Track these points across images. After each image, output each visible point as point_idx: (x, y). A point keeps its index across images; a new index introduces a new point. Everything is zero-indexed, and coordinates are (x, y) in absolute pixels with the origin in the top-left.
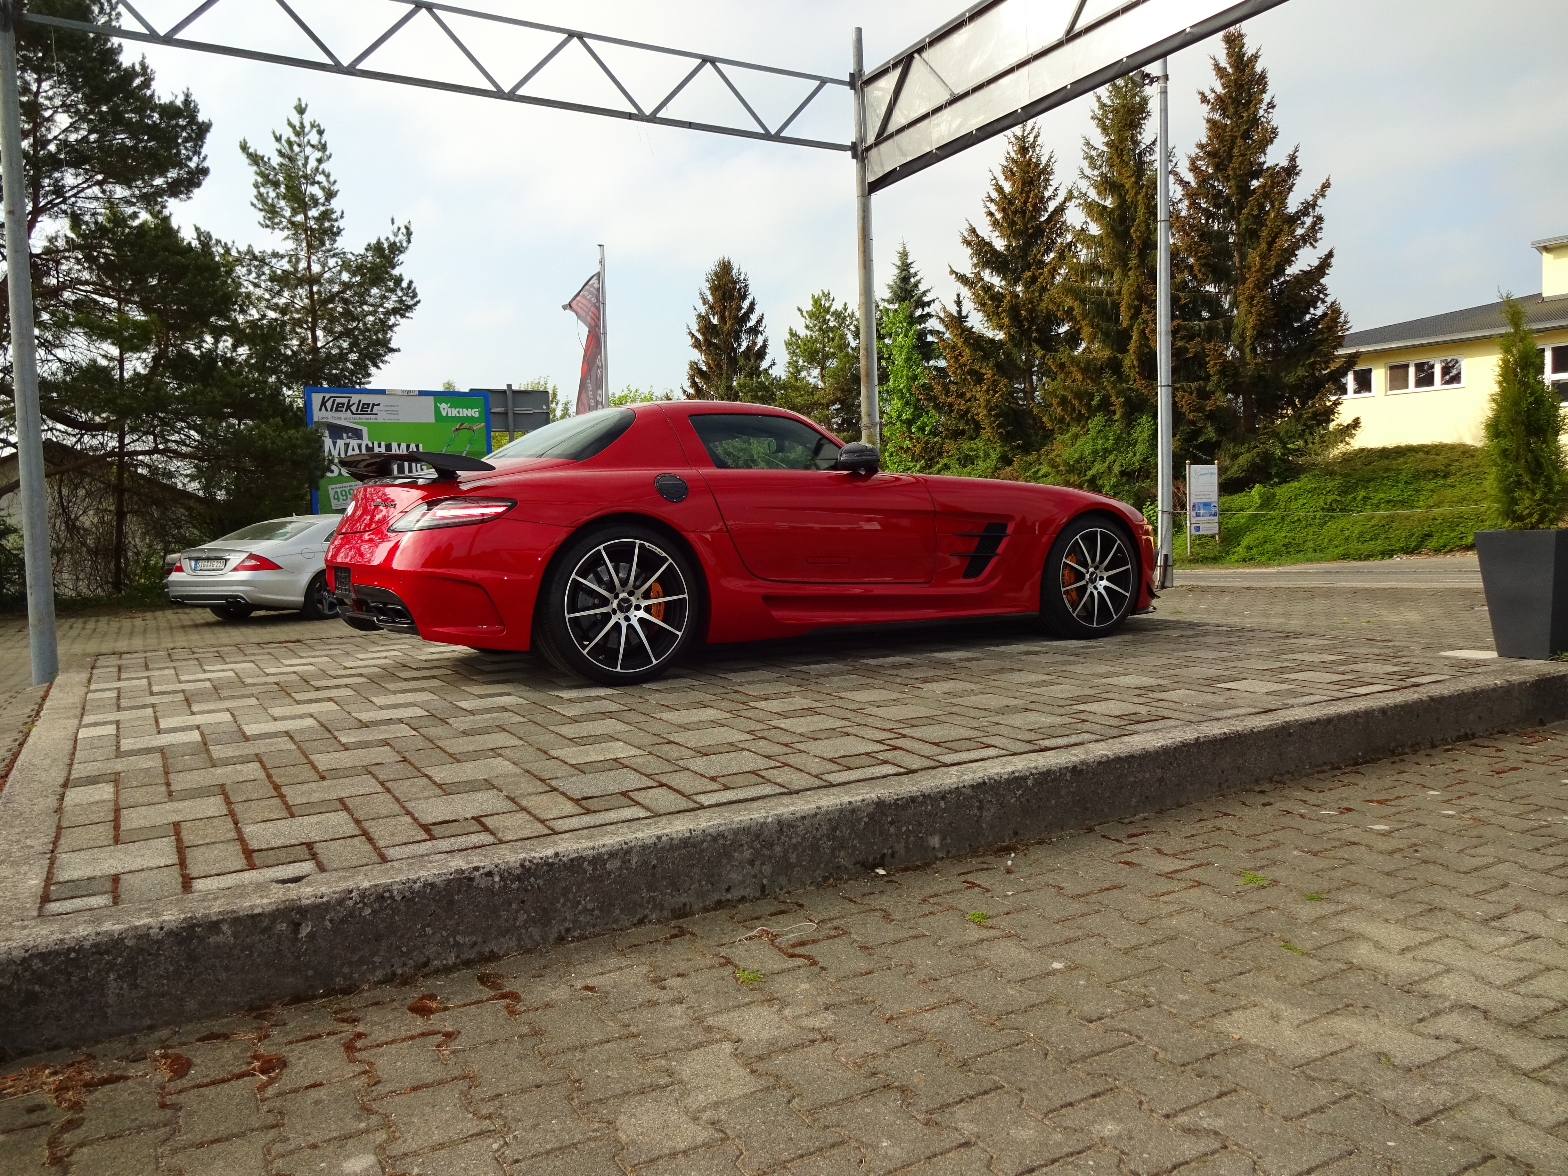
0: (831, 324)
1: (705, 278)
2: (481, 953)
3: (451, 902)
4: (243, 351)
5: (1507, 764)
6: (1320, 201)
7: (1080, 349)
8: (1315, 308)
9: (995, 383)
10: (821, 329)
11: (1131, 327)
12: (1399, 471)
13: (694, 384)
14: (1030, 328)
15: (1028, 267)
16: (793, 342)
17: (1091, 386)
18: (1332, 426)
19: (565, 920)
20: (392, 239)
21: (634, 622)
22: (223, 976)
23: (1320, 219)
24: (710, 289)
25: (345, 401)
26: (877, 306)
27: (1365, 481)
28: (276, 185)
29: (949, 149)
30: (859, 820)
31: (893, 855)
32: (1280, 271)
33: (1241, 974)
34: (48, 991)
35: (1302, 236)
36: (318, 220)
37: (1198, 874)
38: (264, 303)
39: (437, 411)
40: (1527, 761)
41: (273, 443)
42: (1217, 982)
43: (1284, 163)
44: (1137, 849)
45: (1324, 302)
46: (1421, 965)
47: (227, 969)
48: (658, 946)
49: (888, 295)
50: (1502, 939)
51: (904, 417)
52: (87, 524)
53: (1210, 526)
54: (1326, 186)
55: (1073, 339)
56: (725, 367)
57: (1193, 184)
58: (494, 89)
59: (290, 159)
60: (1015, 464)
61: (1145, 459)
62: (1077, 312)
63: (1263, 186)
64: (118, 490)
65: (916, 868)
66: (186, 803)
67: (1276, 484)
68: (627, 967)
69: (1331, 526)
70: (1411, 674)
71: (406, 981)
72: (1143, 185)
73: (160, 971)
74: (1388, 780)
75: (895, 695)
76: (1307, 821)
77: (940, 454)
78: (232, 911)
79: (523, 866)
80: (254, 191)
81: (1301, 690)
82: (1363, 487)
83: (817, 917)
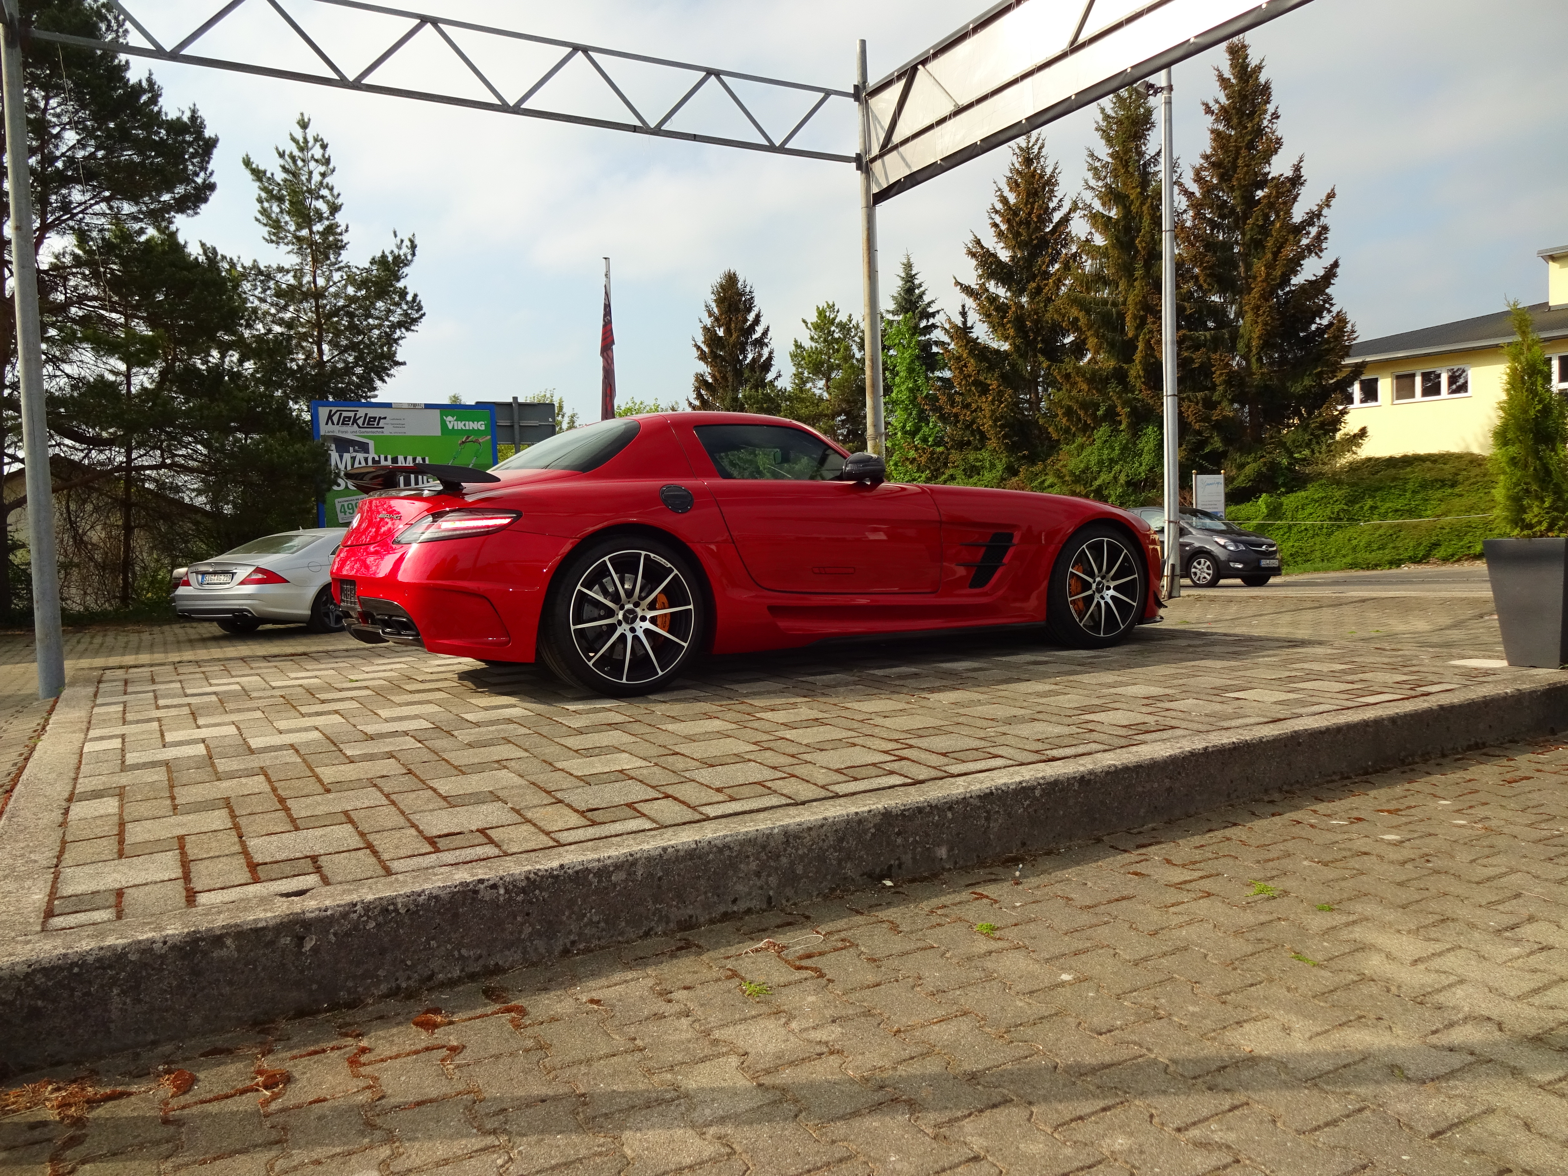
0: (836, 336)
2: (485, 967)
3: (456, 915)
4: (250, 365)
5: (1518, 773)
6: (1325, 212)
7: (1086, 360)
8: (1321, 318)
9: (1000, 394)
10: (825, 341)
11: (1136, 337)
12: (1406, 481)
13: (699, 396)
14: (1035, 339)
15: (1033, 277)
16: (799, 354)
17: (1096, 397)
18: (1338, 436)
19: (570, 932)
20: (396, 251)
21: (640, 633)
22: (227, 990)
23: (1325, 229)
24: (715, 301)
25: (352, 414)
26: (882, 317)
27: (1373, 490)
28: (280, 199)
29: (954, 161)
30: (865, 831)
31: (900, 866)
32: (1286, 281)
33: (1252, 985)
34: (50, 1006)
35: (1307, 246)
36: (323, 234)
37: (1207, 885)
38: (270, 318)
39: (444, 424)
40: (1538, 771)
41: (279, 457)
42: (1229, 993)
43: (1289, 173)
44: (1146, 860)
45: (1329, 311)
46: (1433, 976)
47: (230, 983)
48: (665, 959)
49: (892, 306)
50: (1516, 950)
51: (908, 428)
52: (95, 539)
54: (1331, 196)
55: (1078, 349)
56: (730, 379)
57: (1198, 194)
58: (499, 103)
59: (294, 175)
60: (1021, 474)
61: (1151, 470)
62: (1082, 322)
63: (1268, 197)
64: (126, 505)
65: (923, 879)
66: (191, 817)
67: (1283, 494)
68: (632, 980)
69: (1339, 535)
70: (1421, 683)
71: (411, 995)
72: (1148, 196)
73: (164, 986)
74: (1399, 790)
75: (901, 706)
76: (1318, 831)
77: (945, 465)
78: (237, 925)
79: (527, 878)
80: (258, 206)
81: (1309, 699)
82: (1371, 496)
83: (824, 928)
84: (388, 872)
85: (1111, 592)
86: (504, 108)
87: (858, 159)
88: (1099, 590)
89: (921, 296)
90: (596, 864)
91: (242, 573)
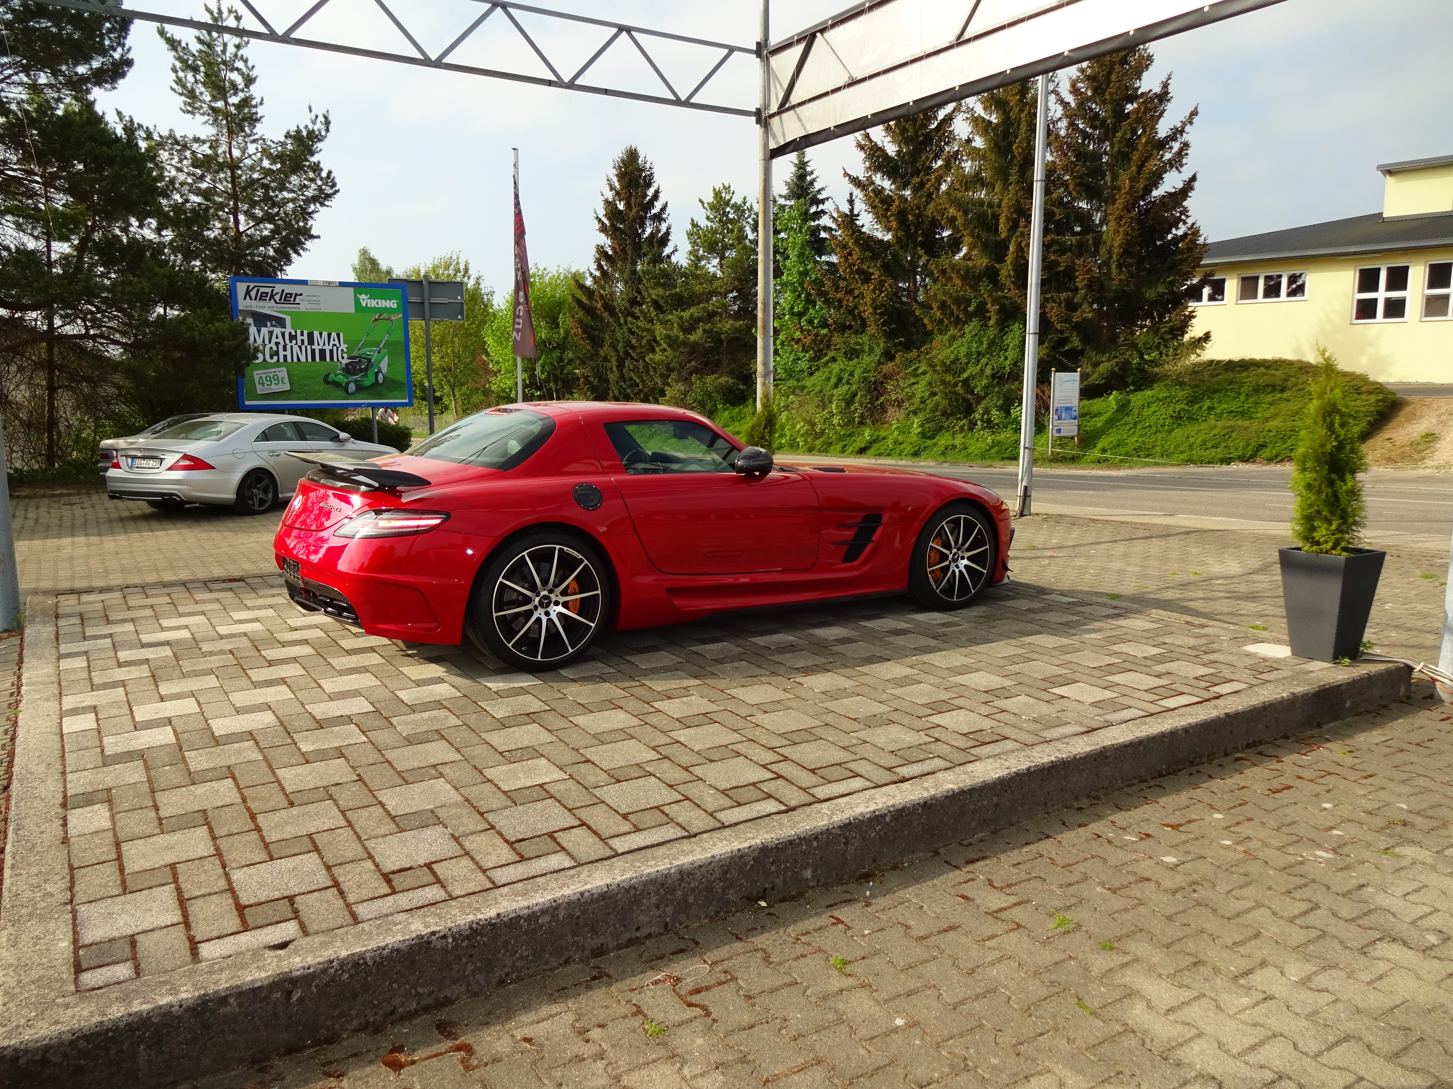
0: (731, 216)
1: (612, 164)
2: (437, 1000)
3: (413, 962)
4: (168, 235)
5: (1282, 780)
6: (1188, 128)
7: (962, 254)
8: (1177, 228)
9: (881, 283)
10: (720, 221)
11: (1008, 239)
12: (1242, 384)
13: (600, 267)
14: (916, 232)
15: (917, 172)
16: (695, 232)
17: (969, 293)
18: (1187, 337)
19: (505, 966)
20: (311, 126)
21: (554, 616)
22: (230, 1037)
23: (1186, 145)
24: (617, 175)
25: (269, 290)
26: (775, 201)
27: (1212, 392)
28: (195, 69)
29: (846, 129)
31: (773, 888)
32: (1148, 190)
33: (1041, 1034)
34: (91, 1064)
35: (1170, 160)
36: (239, 106)
37: (1018, 914)
38: (187, 187)
39: (357, 302)
40: (1299, 777)
41: (201, 334)
42: (1022, 1044)
43: (1157, 89)
44: (972, 880)
45: (1185, 223)
46: (1179, 1028)
47: (234, 1032)
48: (582, 989)
49: (785, 191)
50: (1245, 1001)
51: (796, 310)
52: (19, 398)
53: (1070, 428)
54: (1194, 113)
55: (955, 244)
56: (629, 252)
57: (1073, 105)
58: (422, 57)
59: (209, 46)
60: (897, 360)
61: (1015, 364)
62: (960, 221)
63: (1136, 111)
64: (49, 366)
65: (792, 898)
66: (177, 836)
67: (1132, 391)
68: (556, 1014)
69: (1178, 433)
70: (1216, 681)
71: (377, 1029)
72: (1026, 104)
73: (181, 1039)
74: (1184, 797)
75: (779, 695)
76: (1113, 848)
77: (828, 347)
78: (238, 987)
79: (471, 928)
80: (173, 76)
81: (1121, 700)
82: (1209, 398)
83: (711, 956)
84: (356, 920)
85: (965, 562)
86: (426, 62)
87: (758, 113)
88: (955, 560)
89: (812, 183)
90: (526, 911)
91: (171, 459)
